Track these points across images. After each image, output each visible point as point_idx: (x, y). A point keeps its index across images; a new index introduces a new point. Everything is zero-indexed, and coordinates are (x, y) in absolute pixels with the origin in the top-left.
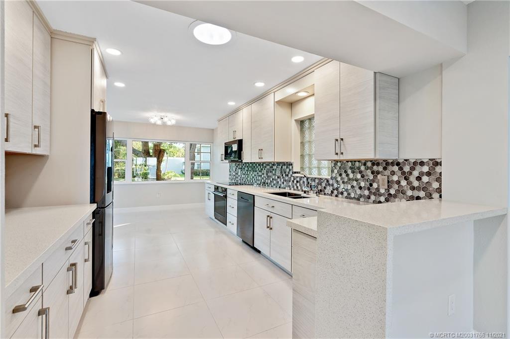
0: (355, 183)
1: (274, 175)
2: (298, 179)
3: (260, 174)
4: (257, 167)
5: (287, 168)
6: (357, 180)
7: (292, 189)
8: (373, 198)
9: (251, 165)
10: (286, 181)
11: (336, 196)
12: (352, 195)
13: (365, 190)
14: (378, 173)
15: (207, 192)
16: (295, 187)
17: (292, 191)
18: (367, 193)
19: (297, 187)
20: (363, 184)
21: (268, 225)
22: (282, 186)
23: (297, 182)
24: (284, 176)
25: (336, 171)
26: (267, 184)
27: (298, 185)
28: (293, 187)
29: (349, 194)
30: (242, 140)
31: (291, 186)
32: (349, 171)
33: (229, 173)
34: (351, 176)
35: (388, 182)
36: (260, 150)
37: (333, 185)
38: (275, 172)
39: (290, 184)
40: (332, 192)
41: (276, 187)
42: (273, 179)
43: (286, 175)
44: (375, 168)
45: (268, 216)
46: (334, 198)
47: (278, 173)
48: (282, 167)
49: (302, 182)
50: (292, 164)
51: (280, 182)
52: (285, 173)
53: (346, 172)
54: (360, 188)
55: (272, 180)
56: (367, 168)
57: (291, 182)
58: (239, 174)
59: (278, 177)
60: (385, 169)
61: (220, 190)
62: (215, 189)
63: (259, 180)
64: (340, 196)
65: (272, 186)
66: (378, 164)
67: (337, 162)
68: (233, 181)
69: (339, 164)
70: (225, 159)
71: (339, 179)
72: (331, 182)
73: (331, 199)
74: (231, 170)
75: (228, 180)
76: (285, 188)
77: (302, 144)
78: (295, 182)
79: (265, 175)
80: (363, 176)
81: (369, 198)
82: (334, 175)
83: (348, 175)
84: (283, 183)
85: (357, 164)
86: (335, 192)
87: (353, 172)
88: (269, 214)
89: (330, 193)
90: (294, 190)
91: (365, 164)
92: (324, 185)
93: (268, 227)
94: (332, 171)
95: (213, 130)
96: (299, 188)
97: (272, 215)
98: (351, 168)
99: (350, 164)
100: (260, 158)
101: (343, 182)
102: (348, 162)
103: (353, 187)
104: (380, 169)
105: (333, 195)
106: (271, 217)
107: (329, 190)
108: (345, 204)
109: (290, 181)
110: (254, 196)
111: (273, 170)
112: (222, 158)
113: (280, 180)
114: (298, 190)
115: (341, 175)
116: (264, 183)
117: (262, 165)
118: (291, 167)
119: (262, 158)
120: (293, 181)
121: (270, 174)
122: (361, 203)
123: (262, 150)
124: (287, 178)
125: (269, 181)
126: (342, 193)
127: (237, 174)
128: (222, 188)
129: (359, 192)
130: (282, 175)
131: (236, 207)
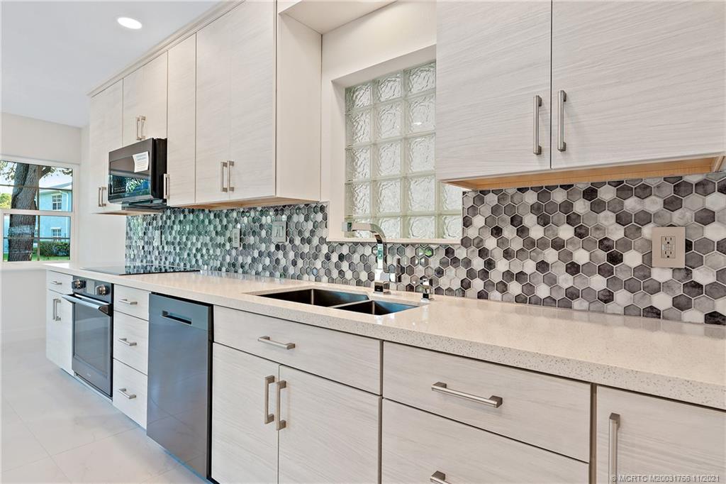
0: (551, 255)
1: (262, 241)
2: (345, 251)
3: (220, 240)
4: (210, 222)
5: (307, 219)
6: (558, 245)
7: (325, 279)
8: (622, 297)
9: (191, 217)
10: (302, 256)
11: (482, 295)
12: (543, 291)
13: (591, 274)
14: (645, 218)
15: (50, 297)
16: (335, 274)
17: (324, 285)
18: (598, 283)
19: (341, 273)
20: (581, 257)
21: (272, 411)
22: (291, 270)
23: (341, 257)
24: (297, 241)
25: (479, 221)
26: (242, 267)
27: (345, 266)
28: (328, 273)
29: (530, 288)
30: (166, 140)
31: (322, 272)
32: (530, 220)
33: (124, 242)
34: (536, 232)
35: (688, 245)
36: (225, 165)
37: (468, 262)
38: (269, 233)
39: (318, 264)
40: (465, 285)
41: (272, 275)
42: (261, 254)
43: (303, 240)
44: (632, 204)
45: (271, 380)
46: (471, 301)
47: (279, 236)
48: (289, 218)
49: (356, 258)
50: (322, 209)
51: (283, 262)
52: (300, 233)
53: (516, 221)
54: (573, 269)
55: (256, 255)
56: (598, 207)
57: (322, 258)
58: (156, 243)
59: (278, 247)
60: (672, 204)
61: (91, 289)
62: (74, 286)
63: (216, 258)
64: (495, 294)
65: (257, 273)
66: (644, 191)
67: (484, 193)
68: (138, 263)
69: (492, 199)
70: (110, 199)
71: (491, 243)
72: (461, 253)
73: (463, 304)
74: (131, 234)
75: (122, 262)
76: (299, 278)
77: (351, 153)
78: (335, 258)
79: (236, 243)
80: (580, 233)
81: (608, 298)
82: (472, 233)
83: (522, 231)
84: (294, 263)
85: (559, 196)
86: (478, 284)
87: (544, 221)
88: (273, 370)
89: (456, 285)
90: (332, 281)
91: (590, 194)
92: (435, 263)
93: (270, 419)
94: (467, 223)
95: (79, 130)
96: (349, 275)
97: (285, 374)
98: (535, 209)
99: (531, 198)
100: (225, 190)
101: (507, 254)
102: (522, 190)
103: (543, 266)
104: (653, 205)
105: (468, 292)
106: (283, 385)
107: (453, 277)
108: (516, 319)
109: (316, 257)
110: (211, 306)
111: (261, 226)
112: (100, 198)
113: (285, 256)
114: (346, 282)
115: (497, 231)
116: (234, 265)
117: (227, 215)
118: (319, 217)
119: (232, 189)
120: (328, 257)
121: (251, 240)
122: (576, 314)
123: (232, 164)
124: (306, 248)
125: (249, 260)
126: (503, 288)
127: (149, 243)
128: (96, 282)
129: (566, 281)
130: (291, 241)
131: (144, 344)
